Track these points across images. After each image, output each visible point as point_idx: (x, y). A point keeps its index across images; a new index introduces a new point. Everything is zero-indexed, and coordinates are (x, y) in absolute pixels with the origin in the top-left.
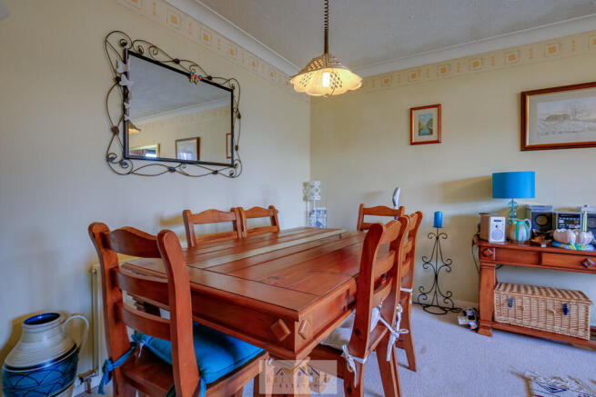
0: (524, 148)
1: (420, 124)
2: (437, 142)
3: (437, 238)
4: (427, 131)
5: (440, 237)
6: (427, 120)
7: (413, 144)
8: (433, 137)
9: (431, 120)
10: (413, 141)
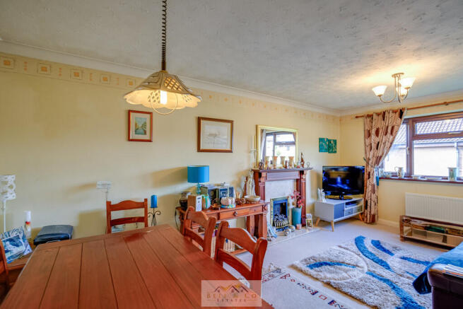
0: (199, 150)
1: (136, 124)
2: (150, 141)
3: (154, 216)
4: (142, 131)
5: (156, 215)
6: (142, 123)
7: (129, 140)
8: (147, 137)
9: (145, 123)
10: (131, 138)
